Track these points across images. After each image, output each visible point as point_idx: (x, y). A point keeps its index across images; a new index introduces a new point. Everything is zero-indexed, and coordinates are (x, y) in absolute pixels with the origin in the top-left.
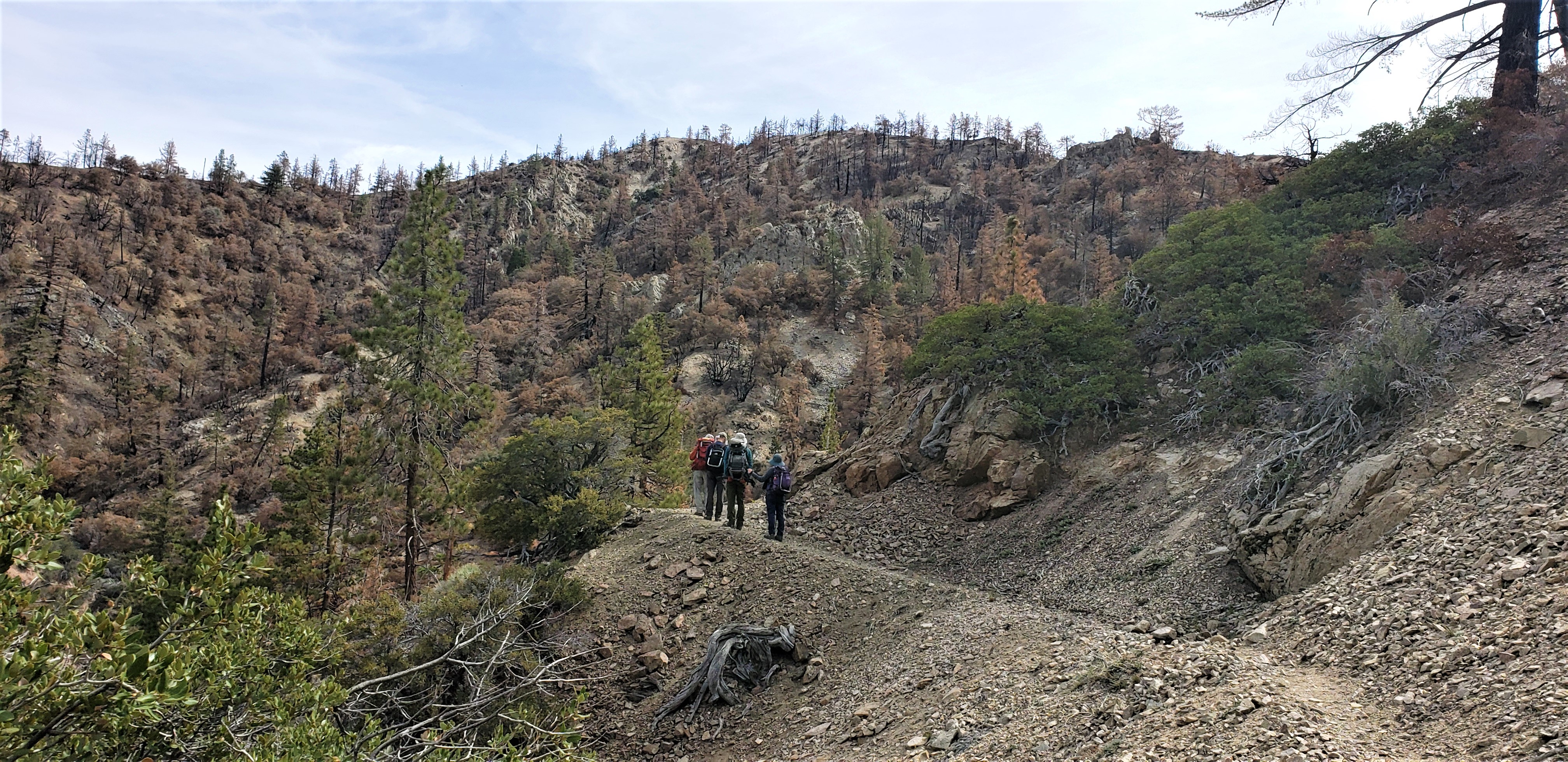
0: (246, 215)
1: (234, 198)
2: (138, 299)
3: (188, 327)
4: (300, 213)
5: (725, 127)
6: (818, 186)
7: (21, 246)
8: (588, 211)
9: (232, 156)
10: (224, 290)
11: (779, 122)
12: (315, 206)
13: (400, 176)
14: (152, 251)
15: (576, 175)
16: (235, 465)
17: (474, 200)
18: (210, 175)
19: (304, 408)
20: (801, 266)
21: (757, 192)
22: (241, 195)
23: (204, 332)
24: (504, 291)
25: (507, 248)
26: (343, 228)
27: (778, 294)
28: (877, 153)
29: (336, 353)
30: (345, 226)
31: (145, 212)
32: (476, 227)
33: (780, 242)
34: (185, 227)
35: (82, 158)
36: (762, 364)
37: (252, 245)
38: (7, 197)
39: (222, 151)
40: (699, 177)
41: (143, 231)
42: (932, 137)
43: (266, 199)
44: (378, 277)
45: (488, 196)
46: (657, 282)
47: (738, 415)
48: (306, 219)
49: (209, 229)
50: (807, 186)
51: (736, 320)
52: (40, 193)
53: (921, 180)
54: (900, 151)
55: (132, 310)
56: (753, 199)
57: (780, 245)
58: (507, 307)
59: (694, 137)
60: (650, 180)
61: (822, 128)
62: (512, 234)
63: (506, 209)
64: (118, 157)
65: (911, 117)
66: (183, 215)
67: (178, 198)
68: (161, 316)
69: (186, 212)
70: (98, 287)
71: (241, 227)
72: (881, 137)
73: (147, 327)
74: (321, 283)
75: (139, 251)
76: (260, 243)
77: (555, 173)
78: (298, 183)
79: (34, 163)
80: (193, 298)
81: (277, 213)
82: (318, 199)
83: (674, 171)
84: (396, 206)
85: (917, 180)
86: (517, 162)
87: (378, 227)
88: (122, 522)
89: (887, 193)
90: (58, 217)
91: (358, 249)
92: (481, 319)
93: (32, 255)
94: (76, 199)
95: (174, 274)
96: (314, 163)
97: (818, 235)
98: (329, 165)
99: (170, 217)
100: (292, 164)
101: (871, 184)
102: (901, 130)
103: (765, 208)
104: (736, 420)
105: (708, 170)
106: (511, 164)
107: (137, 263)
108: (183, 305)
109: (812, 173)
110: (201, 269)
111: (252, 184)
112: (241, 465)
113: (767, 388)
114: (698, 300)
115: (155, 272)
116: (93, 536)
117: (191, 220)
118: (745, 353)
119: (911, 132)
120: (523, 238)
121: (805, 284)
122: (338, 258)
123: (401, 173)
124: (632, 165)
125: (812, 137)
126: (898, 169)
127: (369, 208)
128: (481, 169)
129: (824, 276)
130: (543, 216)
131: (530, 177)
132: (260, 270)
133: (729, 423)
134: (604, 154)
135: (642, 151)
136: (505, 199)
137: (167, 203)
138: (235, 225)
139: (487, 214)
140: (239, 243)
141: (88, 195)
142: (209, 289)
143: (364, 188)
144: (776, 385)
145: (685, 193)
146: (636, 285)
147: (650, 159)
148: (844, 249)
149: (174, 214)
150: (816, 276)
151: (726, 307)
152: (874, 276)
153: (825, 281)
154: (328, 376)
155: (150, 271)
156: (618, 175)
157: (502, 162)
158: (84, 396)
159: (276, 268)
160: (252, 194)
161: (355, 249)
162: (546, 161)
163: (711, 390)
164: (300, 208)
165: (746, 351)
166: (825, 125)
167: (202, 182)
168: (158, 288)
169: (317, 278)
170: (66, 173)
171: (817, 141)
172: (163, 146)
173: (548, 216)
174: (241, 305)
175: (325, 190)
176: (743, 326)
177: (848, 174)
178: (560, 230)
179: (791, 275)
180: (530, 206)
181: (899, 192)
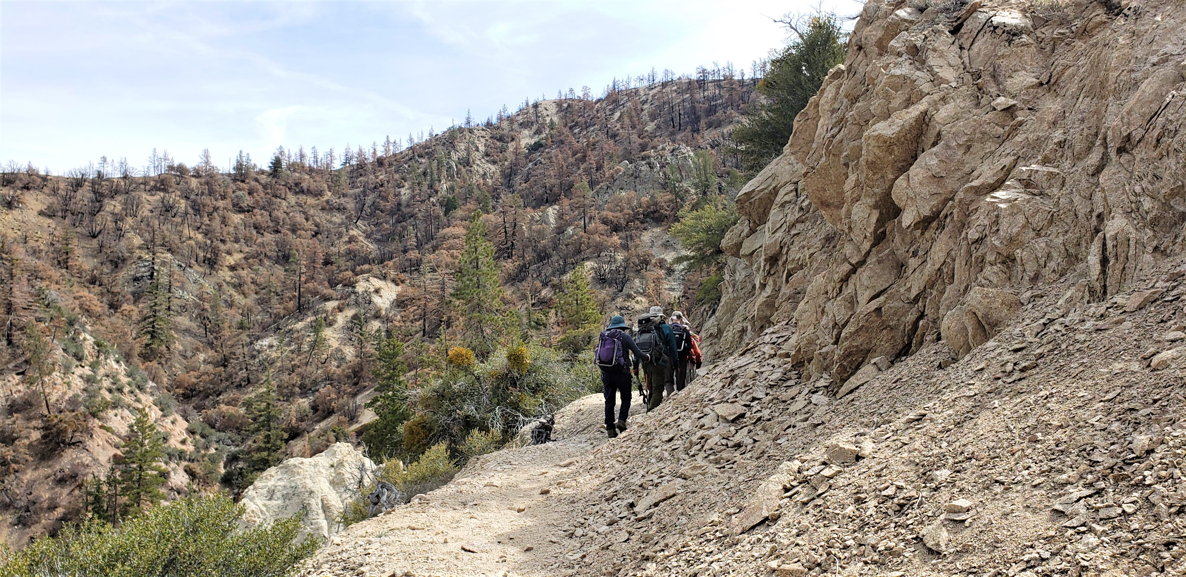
0: (262, 195)
1: (253, 183)
2: (204, 261)
3: (240, 277)
4: (298, 189)
5: (585, 88)
6: (658, 127)
7: (129, 235)
8: (494, 162)
9: (248, 154)
10: (258, 249)
11: (625, 80)
12: (307, 181)
13: (361, 153)
14: (208, 228)
15: (482, 137)
16: (294, 366)
17: (415, 165)
18: (234, 169)
19: (330, 325)
20: (652, 191)
21: (614, 136)
22: (257, 180)
23: (249, 280)
24: (446, 230)
25: (442, 197)
26: (328, 195)
27: (638, 213)
28: (699, 95)
29: (344, 285)
30: (329, 194)
31: (199, 201)
32: (419, 184)
33: (635, 176)
34: (225, 208)
35: (152, 169)
36: (632, 265)
37: (270, 215)
38: (113, 203)
39: (241, 152)
40: (571, 128)
41: (200, 215)
42: (740, 78)
43: (274, 182)
44: (357, 227)
45: (423, 161)
46: (552, 212)
47: (619, 302)
48: (302, 192)
49: (241, 207)
50: (650, 127)
51: (610, 235)
52: (134, 197)
53: (735, 113)
54: (717, 92)
55: (201, 270)
56: (611, 142)
57: (636, 178)
58: (451, 241)
59: (563, 98)
60: (535, 134)
61: (656, 81)
62: (444, 186)
63: (438, 169)
64: (176, 166)
65: (722, 65)
66: (222, 199)
67: (217, 188)
68: (220, 272)
69: (224, 197)
70: (178, 257)
71: (261, 203)
72: (701, 83)
73: (213, 280)
74: (319, 236)
75: (199, 228)
76: (275, 213)
77: (467, 137)
78: (293, 167)
79: (125, 177)
80: (237, 257)
81: (282, 190)
82: (307, 177)
83: (552, 125)
84: (361, 175)
85: (731, 113)
86: (440, 133)
87: (351, 192)
88: (231, 410)
89: (710, 125)
90: (147, 213)
91: (341, 209)
92: (434, 251)
93: (137, 241)
94: (154, 198)
95: (223, 241)
96: (301, 151)
97: (662, 167)
98: (311, 151)
99: (215, 203)
100: (287, 153)
101: (698, 119)
102: (716, 75)
103: (622, 148)
104: (618, 305)
105: (577, 123)
106: (436, 135)
107: (200, 237)
108: (233, 263)
109: (653, 117)
110: (240, 236)
111: (262, 172)
112: (299, 367)
113: (637, 281)
114: (582, 223)
115: (212, 242)
116: (216, 420)
117: (227, 203)
118: (619, 258)
119: (724, 76)
120: (452, 189)
121: (656, 204)
122: (328, 217)
123: (361, 150)
124: (521, 124)
125: (650, 88)
126: (716, 106)
127: (344, 179)
128: (416, 141)
129: (669, 197)
130: (463, 170)
131: (451, 143)
132: (277, 232)
133: (614, 307)
134: (500, 119)
135: (527, 113)
136: (436, 161)
137: (211, 193)
138: (257, 202)
139: (425, 174)
140: (262, 215)
141: (162, 194)
142: (247, 249)
143: (337, 165)
144: (643, 278)
145: (562, 142)
146: (537, 215)
147: (533, 118)
148: (681, 175)
149: (216, 200)
150: (663, 197)
151: (602, 227)
152: (705, 193)
153: (671, 201)
154: (342, 301)
155: (209, 242)
156: (512, 133)
157: (431, 135)
158: (187, 331)
159: (288, 229)
160: (263, 179)
161: (339, 209)
162: (461, 130)
163: (599, 286)
164: (297, 184)
165: (620, 257)
166: (660, 78)
167: (229, 175)
168: (216, 252)
169: (317, 233)
170: (145, 181)
171: (655, 91)
172: (201, 153)
173: (467, 170)
174: (269, 258)
175: (311, 170)
176: (616, 239)
177: (680, 114)
178: (476, 179)
179: (645, 199)
180: (454, 165)
181: (719, 124)
